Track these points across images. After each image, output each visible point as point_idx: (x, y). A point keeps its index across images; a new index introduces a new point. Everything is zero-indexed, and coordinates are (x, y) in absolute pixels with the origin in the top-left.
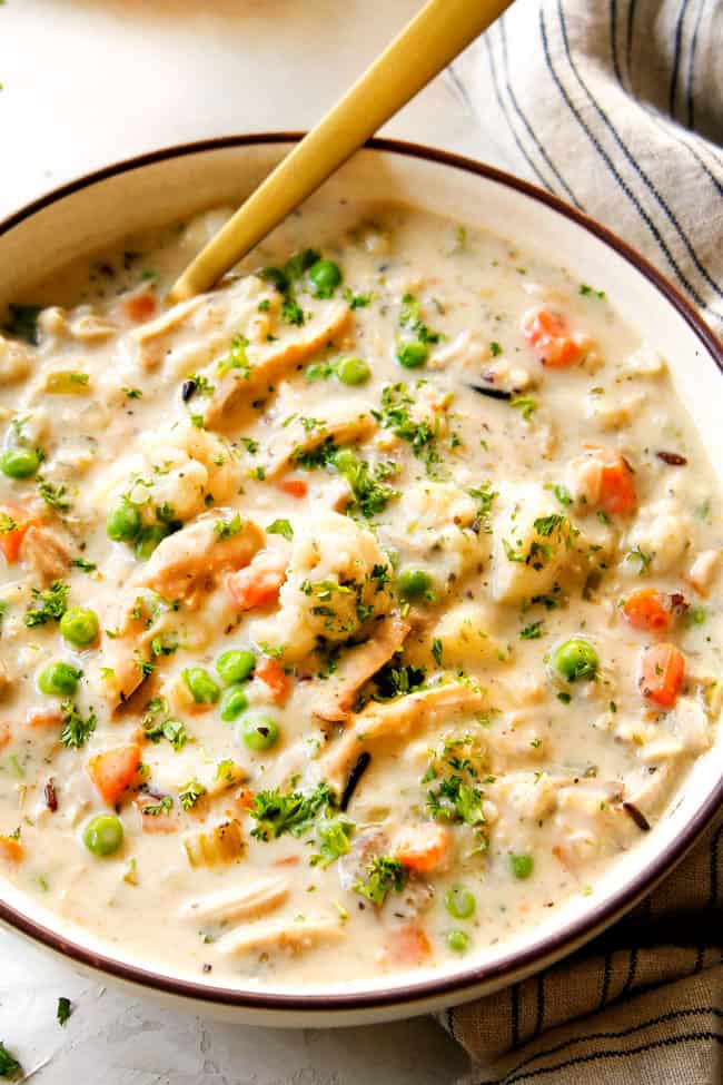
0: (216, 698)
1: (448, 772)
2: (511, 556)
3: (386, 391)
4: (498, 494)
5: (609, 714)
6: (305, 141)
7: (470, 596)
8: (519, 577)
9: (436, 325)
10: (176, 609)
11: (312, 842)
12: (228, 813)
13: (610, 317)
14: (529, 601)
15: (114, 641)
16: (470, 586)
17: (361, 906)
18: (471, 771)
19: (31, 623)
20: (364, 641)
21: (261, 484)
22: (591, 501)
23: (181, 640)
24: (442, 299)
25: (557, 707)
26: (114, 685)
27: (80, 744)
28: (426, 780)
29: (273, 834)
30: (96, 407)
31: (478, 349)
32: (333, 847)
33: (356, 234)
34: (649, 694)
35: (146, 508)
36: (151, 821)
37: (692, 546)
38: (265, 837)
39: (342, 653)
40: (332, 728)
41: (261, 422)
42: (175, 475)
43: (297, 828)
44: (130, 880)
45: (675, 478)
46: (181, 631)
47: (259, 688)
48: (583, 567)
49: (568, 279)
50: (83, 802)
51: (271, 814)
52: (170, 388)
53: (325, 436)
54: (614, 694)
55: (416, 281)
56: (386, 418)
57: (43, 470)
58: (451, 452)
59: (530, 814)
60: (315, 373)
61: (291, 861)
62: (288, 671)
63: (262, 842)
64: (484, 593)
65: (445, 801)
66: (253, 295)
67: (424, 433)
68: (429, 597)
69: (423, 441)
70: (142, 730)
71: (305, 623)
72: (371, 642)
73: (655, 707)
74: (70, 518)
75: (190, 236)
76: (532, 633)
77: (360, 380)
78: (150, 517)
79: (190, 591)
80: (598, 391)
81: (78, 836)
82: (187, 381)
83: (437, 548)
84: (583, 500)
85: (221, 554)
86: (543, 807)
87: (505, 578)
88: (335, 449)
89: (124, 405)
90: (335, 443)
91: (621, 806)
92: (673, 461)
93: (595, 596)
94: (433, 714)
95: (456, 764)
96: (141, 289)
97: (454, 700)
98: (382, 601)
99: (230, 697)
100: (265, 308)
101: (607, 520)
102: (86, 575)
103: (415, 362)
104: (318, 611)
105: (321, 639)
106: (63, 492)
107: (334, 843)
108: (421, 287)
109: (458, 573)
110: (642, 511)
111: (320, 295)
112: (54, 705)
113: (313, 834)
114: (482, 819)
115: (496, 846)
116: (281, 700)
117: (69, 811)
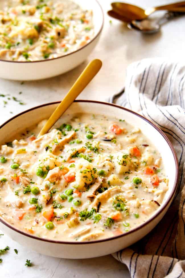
0: (66, 198)
1: (117, 202)
2: (119, 164)
3: (86, 143)
4: (113, 156)
5: (146, 188)
6: (61, 103)
7: (113, 174)
8: (122, 168)
9: (93, 131)
10: (54, 184)
11: (93, 219)
12: (74, 217)
13: (127, 124)
14: (125, 172)
15: (43, 191)
16: (112, 172)
17: (106, 228)
18: (122, 201)
19: (25, 193)
20: (94, 183)
21: (66, 163)
22: (132, 154)
23: (56, 190)
24: (93, 127)
25: (136, 189)
26: (45, 198)
27: (40, 212)
28: (113, 205)
29: (84, 219)
30: (28, 155)
31: (103, 133)
32: (98, 219)
33: (73, 120)
34: (153, 184)
35: (44, 168)
36: (59, 222)
37: (154, 158)
38: (83, 220)
39: (90, 186)
40: (92, 199)
41: (63, 153)
42: (49, 160)
43: (89, 218)
44: (57, 232)
45: (147, 148)
46: (56, 188)
47: (75, 195)
48: (134, 166)
49: (117, 119)
50: (44, 221)
51: (83, 216)
52: (42, 150)
53: (76, 151)
54: (146, 185)
55: (87, 124)
56: (87, 148)
57: (20, 167)
58: (102, 151)
59: (136, 206)
60: (71, 143)
61: (90, 224)
62: (80, 191)
63: (83, 221)
64: (115, 173)
65: (118, 208)
66: (55, 132)
67: (95, 148)
68: (105, 174)
69: (96, 150)
70: (53, 207)
71: (82, 180)
72: (96, 183)
73: (155, 186)
74: (28, 175)
75: (39, 126)
76: (127, 178)
77: (80, 142)
78: (45, 169)
79: (57, 180)
80: (128, 137)
81: (44, 227)
82: (46, 147)
83: (104, 166)
84: (130, 155)
85: (61, 172)
86: (138, 205)
87: (119, 168)
88: (79, 154)
89: (34, 154)
90: (79, 152)
91: (154, 202)
92: (146, 146)
93: (137, 170)
94: (111, 193)
95: (118, 201)
96: (32, 136)
97: (115, 190)
98: (96, 175)
99: (69, 198)
100: (58, 133)
101: (136, 158)
102: (33, 185)
103: (90, 138)
104: (84, 177)
105: (86, 184)
106: (25, 170)
107: (98, 218)
108: (88, 126)
109: (109, 169)
110: (142, 155)
111: (68, 130)
112: (33, 205)
113: (93, 218)
114: (126, 208)
115: (131, 213)
116: (80, 196)
117: (41, 223)
